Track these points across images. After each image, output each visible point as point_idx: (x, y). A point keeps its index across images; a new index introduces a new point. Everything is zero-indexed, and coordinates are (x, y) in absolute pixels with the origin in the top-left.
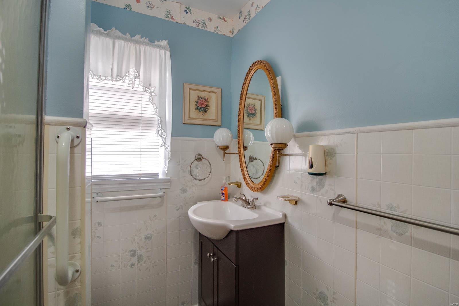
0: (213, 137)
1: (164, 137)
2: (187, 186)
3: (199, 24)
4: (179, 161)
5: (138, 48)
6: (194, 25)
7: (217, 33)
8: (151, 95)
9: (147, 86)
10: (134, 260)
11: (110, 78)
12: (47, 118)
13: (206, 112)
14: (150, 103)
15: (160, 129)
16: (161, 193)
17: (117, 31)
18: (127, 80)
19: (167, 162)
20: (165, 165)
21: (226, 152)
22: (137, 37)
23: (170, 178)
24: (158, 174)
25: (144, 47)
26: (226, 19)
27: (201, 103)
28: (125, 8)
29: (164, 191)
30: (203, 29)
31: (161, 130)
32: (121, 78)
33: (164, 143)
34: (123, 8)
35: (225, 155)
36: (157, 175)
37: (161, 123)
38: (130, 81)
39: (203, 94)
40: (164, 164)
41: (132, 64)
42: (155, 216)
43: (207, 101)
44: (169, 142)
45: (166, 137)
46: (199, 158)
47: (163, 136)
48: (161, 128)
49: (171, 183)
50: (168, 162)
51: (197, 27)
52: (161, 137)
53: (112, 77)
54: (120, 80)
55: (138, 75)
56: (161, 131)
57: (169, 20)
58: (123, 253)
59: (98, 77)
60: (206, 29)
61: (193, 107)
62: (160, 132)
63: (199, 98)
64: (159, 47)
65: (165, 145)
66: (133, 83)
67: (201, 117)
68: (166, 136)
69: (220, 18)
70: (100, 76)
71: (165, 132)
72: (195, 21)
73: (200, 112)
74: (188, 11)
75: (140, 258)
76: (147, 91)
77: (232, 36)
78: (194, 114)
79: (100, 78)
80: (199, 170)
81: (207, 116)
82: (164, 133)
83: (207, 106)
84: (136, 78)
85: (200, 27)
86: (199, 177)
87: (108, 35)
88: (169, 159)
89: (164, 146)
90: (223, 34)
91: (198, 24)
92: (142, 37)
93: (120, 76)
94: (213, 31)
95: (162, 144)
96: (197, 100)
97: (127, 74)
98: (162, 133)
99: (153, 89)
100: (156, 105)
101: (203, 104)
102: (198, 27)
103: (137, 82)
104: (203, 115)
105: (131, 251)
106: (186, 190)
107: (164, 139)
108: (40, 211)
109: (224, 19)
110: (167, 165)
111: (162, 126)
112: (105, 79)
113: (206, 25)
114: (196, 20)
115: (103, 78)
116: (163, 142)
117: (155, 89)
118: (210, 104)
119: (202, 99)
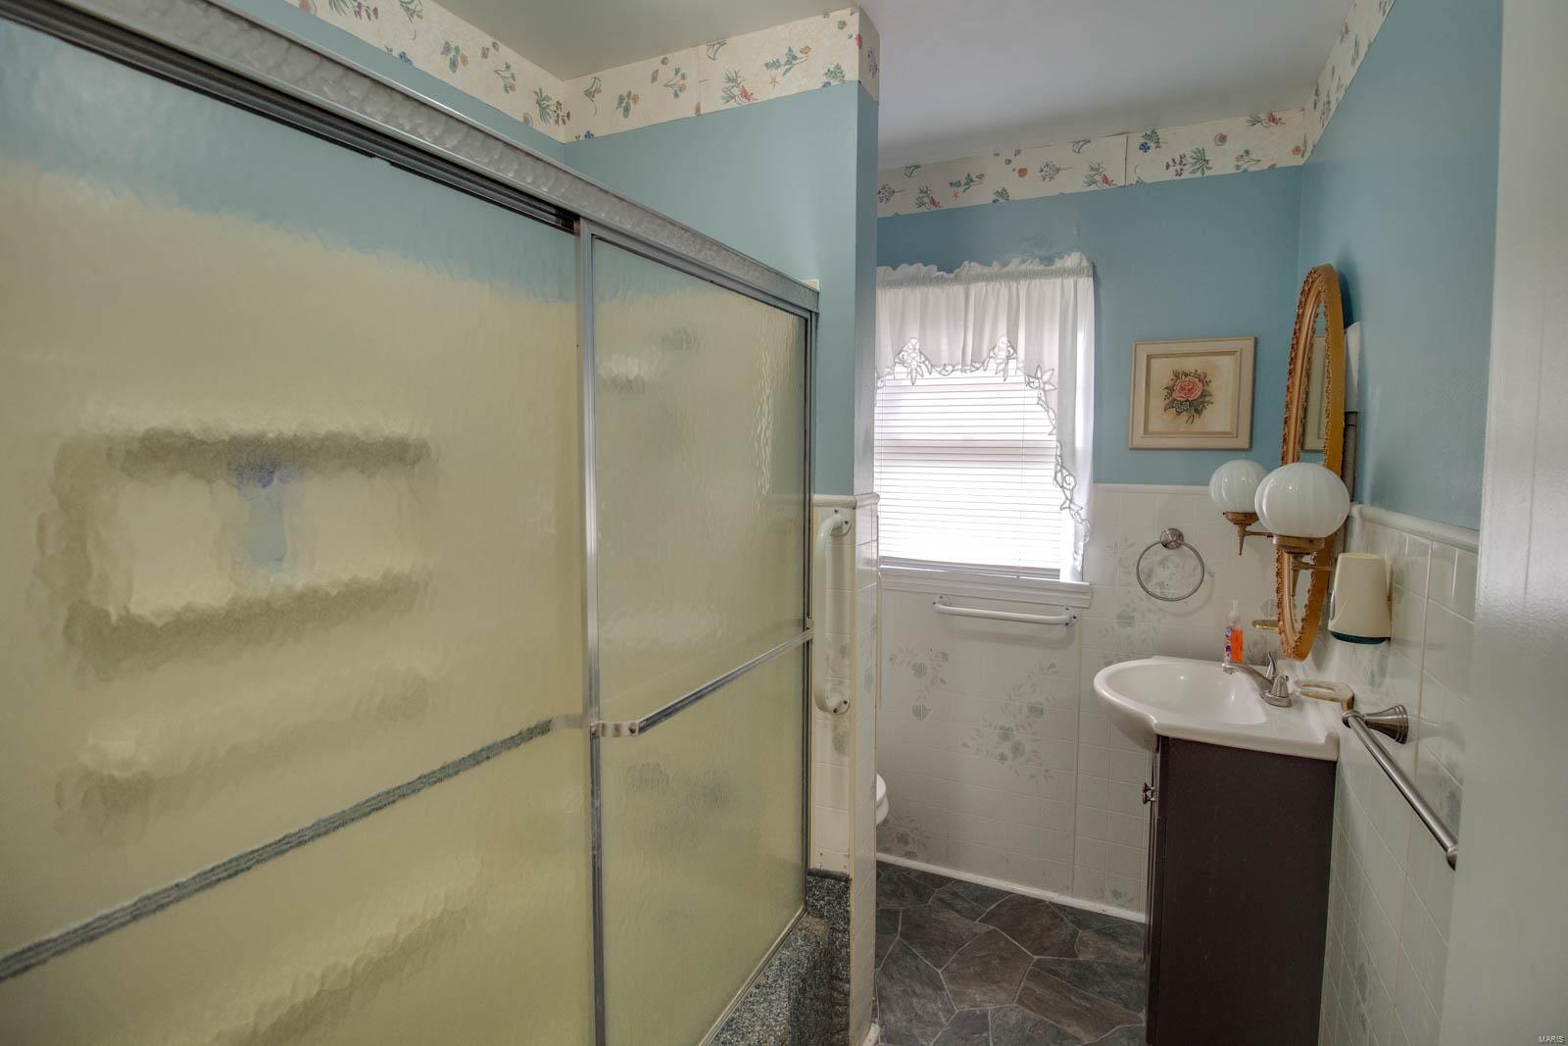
0: (1208, 485)
1: (1068, 487)
2: (1135, 610)
3: (1185, 165)
4: (1116, 545)
5: (1014, 288)
6: (1170, 175)
7: (1245, 171)
8: (1044, 390)
9: (1032, 375)
10: (1006, 748)
11: (960, 367)
12: (816, 497)
13: (1199, 412)
14: (1040, 408)
15: (1059, 467)
16: (1064, 617)
17: (973, 264)
18: (992, 365)
19: (1081, 545)
20: (1076, 553)
21: (1248, 528)
22: (1014, 265)
23: (1087, 584)
24: (1058, 571)
25: (1027, 282)
26: (1277, 115)
27: (1183, 389)
28: (994, 201)
29: (1073, 612)
30: (1198, 174)
31: (1061, 470)
32: (978, 366)
33: (1068, 502)
34: (991, 201)
35: (1246, 537)
36: (1056, 573)
37: (1061, 456)
38: (999, 364)
39: (1191, 365)
40: (1073, 549)
41: (1002, 329)
42: (1052, 666)
43: (1203, 379)
44: (1081, 499)
45: (1074, 488)
46: (1175, 541)
47: (1065, 485)
48: (1062, 467)
49: (1092, 597)
50: (1084, 546)
51: (1178, 178)
52: (1062, 487)
53: (964, 364)
54: (978, 369)
55: (1012, 351)
56: (1062, 474)
57: (1097, 188)
58: (985, 727)
59: (939, 369)
60: (1208, 173)
61: (1158, 402)
62: (1059, 475)
63: (1177, 375)
64: (1063, 273)
65: (1072, 506)
66: (1005, 371)
67: (1183, 428)
68: (1073, 484)
69: (1254, 121)
70: (945, 365)
71: (1070, 474)
72: (1171, 163)
73: (1179, 413)
74: (1150, 144)
75: (1017, 748)
76: (1032, 385)
77: (1301, 161)
78: (1161, 420)
79: (944, 369)
80: (1172, 571)
81: (1199, 424)
82: (1068, 478)
83: (1204, 394)
84: (1009, 357)
85: (1186, 175)
86: (1171, 593)
87: (957, 280)
88: (1087, 539)
89: (1069, 508)
90: (1266, 168)
91: (1178, 167)
92: (1024, 262)
93: (978, 362)
94: (1234, 171)
95: (1064, 503)
96: (1171, 383)
97: (992, 354)
98: (1064, 478)
99: (1046, 378)
100: (1054, 411)
101: (1189, 390)
102: (1182, 177)
103: (1012, 364)
104: (1190, 421)
105: (1001, 728)
106: (1132, 618)
107: (1068, 493)
108: (808, 614)
109: (1272, 119)
110: (1081, 552)
111: (1065, 462)
112: (953, 371)
113: (1207, 162)
114: (1173, 160)
115: (949, 368)
116: (1067, 498)
117: (1052, 375)
118: (1212, 388)
119: (1189, 377)
